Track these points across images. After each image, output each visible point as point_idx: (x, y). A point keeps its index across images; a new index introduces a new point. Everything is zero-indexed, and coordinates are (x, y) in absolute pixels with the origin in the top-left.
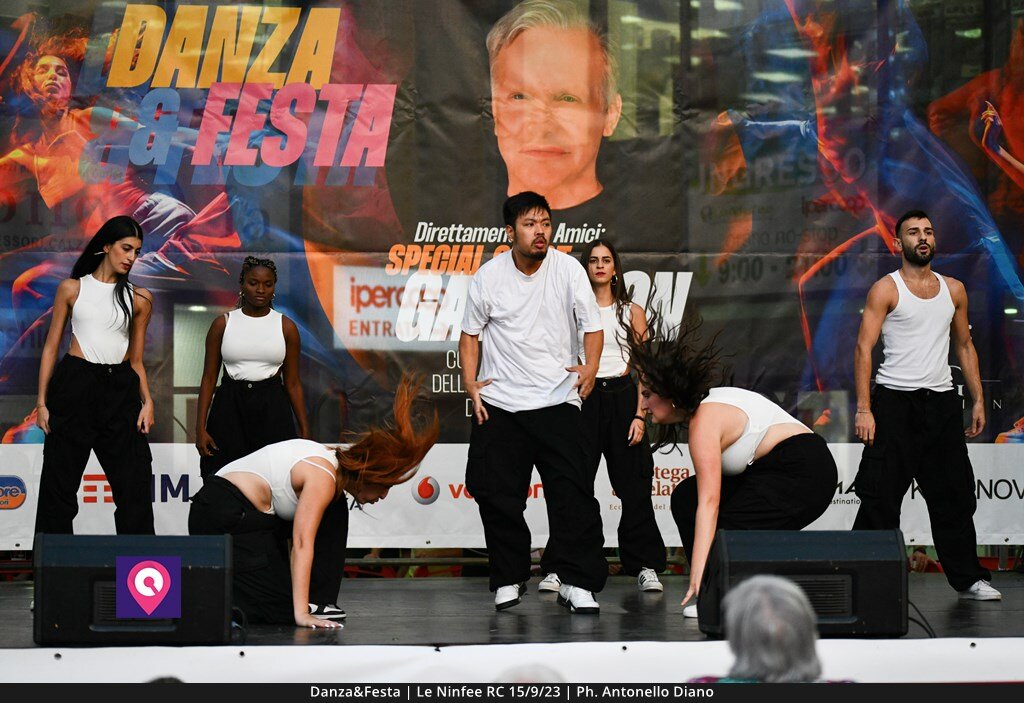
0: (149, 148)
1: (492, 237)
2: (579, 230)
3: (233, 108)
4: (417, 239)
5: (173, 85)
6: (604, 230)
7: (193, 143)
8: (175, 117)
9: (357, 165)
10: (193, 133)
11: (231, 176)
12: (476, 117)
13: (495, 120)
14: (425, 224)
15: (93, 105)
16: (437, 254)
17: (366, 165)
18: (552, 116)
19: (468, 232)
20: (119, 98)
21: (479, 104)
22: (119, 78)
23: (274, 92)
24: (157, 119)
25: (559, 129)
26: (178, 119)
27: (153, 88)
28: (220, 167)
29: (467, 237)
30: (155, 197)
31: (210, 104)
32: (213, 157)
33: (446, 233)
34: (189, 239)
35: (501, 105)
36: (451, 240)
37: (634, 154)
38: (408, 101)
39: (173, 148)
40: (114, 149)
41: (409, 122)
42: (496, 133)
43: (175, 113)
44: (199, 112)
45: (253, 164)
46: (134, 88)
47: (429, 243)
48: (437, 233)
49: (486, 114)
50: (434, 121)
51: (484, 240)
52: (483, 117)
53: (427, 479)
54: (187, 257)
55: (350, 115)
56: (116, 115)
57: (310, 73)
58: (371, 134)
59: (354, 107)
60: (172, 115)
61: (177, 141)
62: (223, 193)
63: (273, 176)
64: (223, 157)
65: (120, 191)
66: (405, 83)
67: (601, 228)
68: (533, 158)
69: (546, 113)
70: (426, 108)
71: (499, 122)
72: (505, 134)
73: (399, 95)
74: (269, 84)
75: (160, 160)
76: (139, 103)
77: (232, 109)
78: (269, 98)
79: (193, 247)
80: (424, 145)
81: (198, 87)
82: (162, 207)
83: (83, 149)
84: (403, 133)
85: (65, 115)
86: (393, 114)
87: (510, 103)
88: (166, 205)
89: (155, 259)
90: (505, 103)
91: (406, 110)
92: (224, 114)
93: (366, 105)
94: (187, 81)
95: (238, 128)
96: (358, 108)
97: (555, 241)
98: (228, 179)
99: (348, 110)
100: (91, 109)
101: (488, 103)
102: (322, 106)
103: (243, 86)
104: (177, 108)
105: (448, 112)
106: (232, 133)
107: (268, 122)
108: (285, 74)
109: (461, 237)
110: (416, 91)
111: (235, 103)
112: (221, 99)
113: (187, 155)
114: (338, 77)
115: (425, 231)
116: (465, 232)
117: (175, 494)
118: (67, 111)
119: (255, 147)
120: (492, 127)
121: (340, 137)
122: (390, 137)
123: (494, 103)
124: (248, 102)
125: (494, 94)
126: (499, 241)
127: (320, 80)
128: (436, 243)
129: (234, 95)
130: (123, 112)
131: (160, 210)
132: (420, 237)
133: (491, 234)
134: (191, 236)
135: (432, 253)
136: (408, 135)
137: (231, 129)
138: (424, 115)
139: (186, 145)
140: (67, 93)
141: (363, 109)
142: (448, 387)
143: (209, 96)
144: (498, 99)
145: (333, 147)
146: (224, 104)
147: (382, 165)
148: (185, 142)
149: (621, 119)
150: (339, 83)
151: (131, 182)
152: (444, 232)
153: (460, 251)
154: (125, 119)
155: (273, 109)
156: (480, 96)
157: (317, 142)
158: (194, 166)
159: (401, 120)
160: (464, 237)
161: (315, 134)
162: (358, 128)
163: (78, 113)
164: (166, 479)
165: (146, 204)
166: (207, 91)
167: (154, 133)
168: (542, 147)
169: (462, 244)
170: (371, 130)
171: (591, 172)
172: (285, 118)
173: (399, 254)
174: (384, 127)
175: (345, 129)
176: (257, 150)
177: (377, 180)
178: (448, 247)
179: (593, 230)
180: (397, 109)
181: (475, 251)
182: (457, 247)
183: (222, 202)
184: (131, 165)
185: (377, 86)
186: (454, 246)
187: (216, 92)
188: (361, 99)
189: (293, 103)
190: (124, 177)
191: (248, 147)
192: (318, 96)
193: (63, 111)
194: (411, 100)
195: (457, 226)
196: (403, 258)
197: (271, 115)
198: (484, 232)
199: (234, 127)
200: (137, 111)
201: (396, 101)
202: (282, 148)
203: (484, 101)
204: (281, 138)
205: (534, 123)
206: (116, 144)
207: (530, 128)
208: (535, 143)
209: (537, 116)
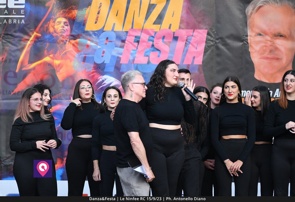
0: (102, 56)
3: (138, 40)
5: (113, 30)
7: (121, 54)
9: (190, 64)
10: (121, 50)
11: (137, 68)
12: (243, 43)
13: (249, 45)
15: (79, 38)
17: (194, 64)
18: (274, 43)
20: (90, 35)
21: (242, 38)
22: (90, 27)
23: (155, 33)
24: (106, 44)
25: (276, 49)
26: (115, 44)
27: (104, 31)
28: (132, 64)
30: (105, 77)
31: (128, 38)
32: (129, 60)
35: (252, 38)
38: (212, 37)
39: (113, 56)
40: (88, 57)
41: (213, 45)
42: (250, 50)
43: (113, 41)
44: (123, 41)
45: (146, 63)
46: (97, 31)
49: (246, 43)
50: (223, 45)
52: (244, 44)
55: (187, 42)
56: (89, 42)
57: (171, 25)
58: (196, 50)
59: (189, 39)
60: (112, 43)
61: (114, 53)
64: (133, 60)
65: (90, 74)
66: (211, 29)
68: (265, 61)
69: (271, 41)
70: (220, 40)
71: (251, 46)
72: (253, 51)
73: (208, 34)
74: (153, 29)
76: (98, 37)
78: (153, 35)
80: (218, 55)
81: (123, 31)
82: (107, 81)
83: (75, 57)
84: (210, 50)
85: (67, 42)
86: (206, 42)
87: (255, 38)
88: (110, 80)
90: (253, 38)
91: (212, 41)
92: (134, 42)
93: (195, 39)
94: (119, 28)
95: (140, 48)
96: (191, 39)
97: (275, 96)
99: (186, 40)
100: (78, 40)
101: (246, 38)
102: (176, 38)
103: (143, 30)
104: (114, 39)
105: (229, 41)
106: (138, 50)
107: (153, 46)
108: (160, 25)
110: (215, 32)
111: (139, 37)
112: (133, 36)
113: (119, 59)
114: (183, 26)
118: (68, 41)
119: (147, 56)
120: (248, 48)
121: (183, 51)
122: (204, 52)
123: (249, 38)
124: (144, 37)
125: (249, 34)
127: (175, 28)
129: (138, 34)
130: (92, 41)
136: (212, 51)
137: (137, 48)
138: (219, 43)
139: (117, 55)
140: (69, 33)
141: (192, 40)
143: (128, 34)
144: (251, 36)
145: (180, 56)
146: (134, 38)
147: (201, 64)
148: (118, 54)
150: (183, 29)
151: (95, 70)
154: (92, 44)
155: (155, 40)
156: (243, 35)
157: (173, 54)
158: (121, 64)
159: (209, 45)
161: (172, 51)
162: (191, 48)
163: (73, 42)
165: (101, 80)
166: (127, 32)
167: (104, 50)
168: (269, 56)
170: (196, 48)
171: (290, 67)
172: (160, 44)
174: (202, 47)
175: (185, 49)
176: (148, 57)
177: (199, 70)
180: (207, 40)
184: (95, 63)
185: (199, 30)
187: (131, 33)
188: (192, 36)
189: (164, 37)
191: (144, 56)
192: (174, 35)
193: (67, 41)
194: (213, 36)
197: (154, 42)
198: (244, 92)
199: (138, 47)
200: (98, 41)
201: (207, 37)
202: (159, 56)
203: (244, 37)
204: (158, 52)
205: (266, 46)
206: (88, 54)
207: (264, 48)
208: (266, 55)
209: (267, 43)
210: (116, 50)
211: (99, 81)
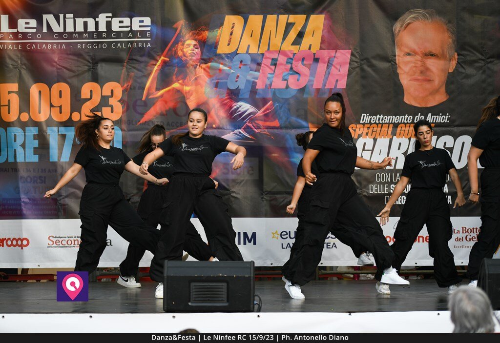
0: (236, 81)
1: (397, 121)
2: (438, 116)
4: (361, 122)
5: (247, 52)
6: (449, 116)
8: (249, 66)
9: (333, 87)
12: (390, 64)
14: (365, 115)
15: (211, 62)
16: (371, 129)
17: (337, 87)
18: (425, 63)
19: (385, 118)
20: (223, 59)
21: (390, 60)
22: (223, 49)
23: (294, 54)
24: (240, 68)
25: (427, 69)
27: (238, 54)
28: (270, 89)
29: (385, 121)
30: (240, 104)
31: (265, 61)
32: (266, 85)
33: (375, 119)
34: (255, 123)
35: (400, 59)
36: (377, 122)
37: (463, 80)
38: (356, 58)
39: (248, 81)
40: (221, 82)
41: (358, 67)
42: (398, 72)
43: (248, 65)
44: (259, 64)
45: (285, 87)
46: (230, 54)
47: (367, 123)
48: (371, 119)
49: (393, 63)
50: (369, 66)
51: (393, 122)
54: (255, 131)
55: (329, 64)
56: (221, 66)
57: (311, 45)
58: (339, 73)
59: (331, 61)
61: (249, 78)
62: (271, 102)
63: (294, 93)
64: (271, 85)
65: (223, 101)
66: (355, 49)
67: (448, 115)
68: (416, 83)
69: (422, 62)
70: (365, 61)
71: (399, 66)
72: (402, 72)
73: (352, 54)
74: (292, 51)
75: (242, 87)
76: (232, 60)
77: (275, 63)
78: (292, 57)
79: (257, 126)
80: (364, 77)
81: (259, 53)
82: (243, 108)
83: (206, 82)
84: (355, 72)
85: (198, 67)
86: (350, 63)
87: (404, 57)
88: (245, 107)
89: (240, 133)
90: (402, 58)
91: (356, 62)
92: (271, 65)
93: (337, 60)
94: (254, 50)
95: (278, 71)
96: (333, 61)
99: (328, 62)
100: (210, 64)
102: (316, 60)
103: (280, 52)
104: (249, 63)
105: (375, 62)
106: (275, 74)
107: (291, 68)
108: (299, 46)
109: (382, 121)
110: (360, 53)
111: (276, 60)
112: (270, 58)
113: (254, 84)
114: (323, 46)
115: (365, 118)
116: (384, 118)
117: (250, 242)
118: (199, 65)
119: (285, 80)
120: (396, 69)
121: (325, 74)
122: (348, 74)
123: (397, 57)
124: (282, 59)
125: (397, 54)
126: (400, 122)
127: (315, 48)
128: (370, 123)
129: (275, 56)
130: (225, 65)
131: (242, 110)
132: (363, 121)
133: (396, 119)
134: (256, 122)
135: (368, 128)
136: (357, 73)
137: (274, 72)
138: (364, 64)
139: (253, 80)
140: (199, 57)
141: (335, 61)
142: (377, 191)
143: (264, 57)
144: (399, 56)
145: (322, 79)
146: (270, 61)
147: (345, 87)
148: (253, 78)
149: (457, 64)
150: (324, 50)
151: (228, 97)
152: (374, 118)
153: (382, 127)
154: (225, 68)
155: (293, 62)
156: (390, 55)
157: (314, 77)
159: (353, 66)
160: (383, 120)
161: (313, 74)
162: (333, 70)
163: (204, 66)
164: (245, 234)
165: (235, 107)
166: (263, 54)
167: (238, 74)
168: (420, 78)
169: (382, 124)
170: (339, 71)
171: (443, 89)
172: (299, 66)
173: (353, 128)
174: (345, 69)
175: (327, 71)
178: (376, 125)
179: (445, 117)
180: (351, 61)
181: (388, 127)
182: (380, 125)
183: (271, 105)
184: (228, 89)
185: (342, 51)
186: (379, 125)
187: (267, 55)
188: (335, 57)
189: (303, 59)
191: (282, 80)
192: (314, 56)
193: (197, 65)
194: (358, 57)
195: (380, 115)
196: (355, 130)
197: (293, 65)
198: (393, 118)
199: (276, 71)
200: (231, 64)
201: (351, 58)
202: (298, 80)
203: (392, 57)
204: (297, 76)
205: (415, 67)
206: (221, 79)
207: (414, 69)
208: (417, 76)
209: (417, 63)
210: (251, 74)
211: (233, 109)
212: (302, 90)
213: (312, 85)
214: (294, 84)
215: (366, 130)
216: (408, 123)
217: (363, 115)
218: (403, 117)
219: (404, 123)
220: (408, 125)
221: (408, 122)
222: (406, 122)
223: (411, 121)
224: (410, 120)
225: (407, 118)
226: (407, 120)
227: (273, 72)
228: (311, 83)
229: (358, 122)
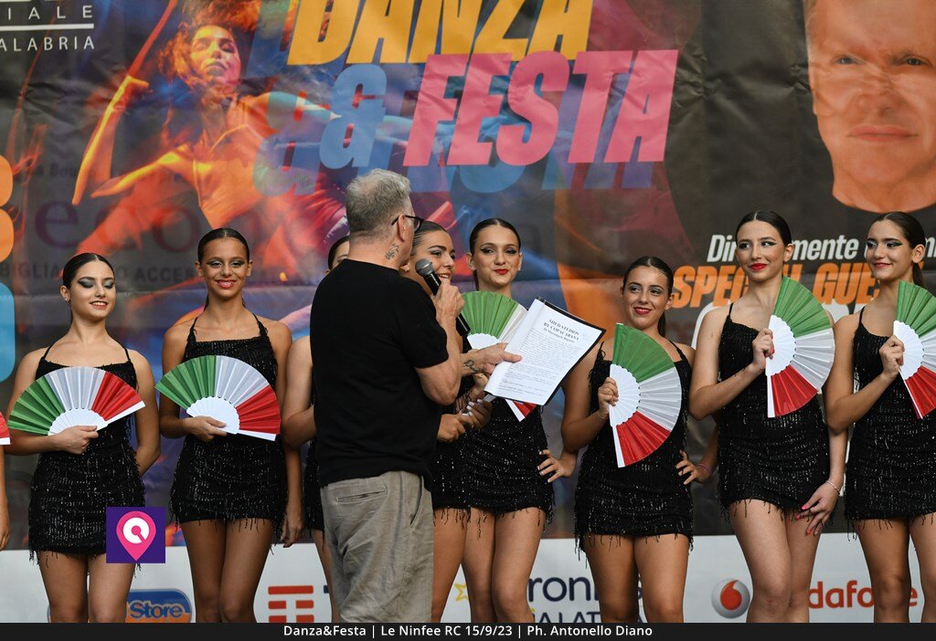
0: (346, 146)
1: (813, 253)
3: (459, 88)
4: (710, 259)
5: (376, 60)
7: (405, 136)
8: (380, 102)
9: (627, 159)
10: (406, 123)
11: (456, 180)
12: (792, 89)
13: (814, 93)
14: (722, 238)
15: (271, 90)
16: (740, 278)
17: (640, 160)
18: (891, 86)
20: (305, 79)
21: (791, 74)
22: (303, 52)
23: (513, 65)
24: (356, 105)
25: (901, 103)
26: (383, 106)
27: (350, 65)
28: (443, 168)
31: (426, 85)
32: (432, 154)
35: (822, 73)
38: (694, 72)
39: (379, 144)
40: (301, 148)
41: (696, 99)
42: (815, 112)
43: (379, 97)
44: (411, 95)
45: (486, 163)
46: (324, 65)
47: (728, 263)
49: (802, 87)
50: (730, 97)
51: (803, 258)
52: (798, 90)
53: (732, 583)
55: (615, 92)
56: (301, 102)
57: (560, 38)
58: (641, 117)
59: (622, 82)
60: (376, 101)
61: (383, 135)
62: (447, 204)
63: (513, 178)
64: (445, 155)
65: (307, 205)
66: (690, 48)
68: (866, 144)
69: (881, 81)
70: (719, 81)
71: (818, 96)
72: (828, 112)
73: (681, 63)
74: (505, 54)
75: (362, 160)
76: (331, 84)
77: (456, 91)
78: (506, 72)
80: (717, 130)
81: (411, 61)
83: (257, 149)
84: (689, 115)
85: (233, 105)
86: (675, 90)
87: (833, 70)
90: (825, 70)
91: (694, 85)
92: (447, 96)
93: (639, 79)
94: (395, 54)
95: (465, 115)
96: (627, 82)
98: (453, 184)
99: (613, 86)
100: (267, 96)
101: (803, 71)
102: (578, 81)
103: (471, 58)
104: (382, 91)
105: (748, 85)
106: (458, 122)
107: (506, 106)
108: (527, 40)
110: (705, 58)
111: (461, 81)
112: (441, 77)
114: (598, 42)
115: (722, 246)
118: (235, 99)
119: (489, 139)
120: (810, 103)
121: (604, 121)
122: (671, 121)
123: (811, 70)
124: (477, 79)
125: (811, 58)
126: (823, 257)
127: (574, 47)
129: (457, 70)
130: (311, 98)
132: (715, 255)
133: (811, 249)
135: (732, 277)
136: (696, 117)
137: (456, 116)
138: (716, 90)
139: (394, 140)
140: (236, 75)
141: (633, 84)
143: (425, 73)
144: (817, 65)
145: (595, 137)
146: (444, 84)
147: (661, 158)
148: (392, 136)
150: (600, 50)
151: (323, 191)
154: (313, 107)
155: (511, 88)
156: (791, 62)
157: (572, 131)
158: (407, 167)
159: (684, 97)
161: (568, 121)
162: (628, 110)
163: (250, 101)
165: (343, 221)
166: (421, 66)
167: (352, 125)
168: (878, 128)
170: (645, 111)
172: (529, 99)
173: (687, 279)
174: (661, 107)
175: (610, 113)
176: (491, 143)
177: (654, 181)
180: (679, 83)
183: (447, 214)
184: (323, 168)
185: (651, 52)
187: (436, 68)
188: (631, 70)
189: (539, 79)
190: (314, 185)
191: (479, 141)
192: (571, 69)
193: (230, 99)
194: (699, 70)
196: (692, 284)
197: (509, 96)
198: (802, 246)
199: (460, 113)
200: (329, 96)
201: (677, 72)
202: (525, 140)
203: (797, 68)
204: (523, 126)
205: (865, 96)
206: (302, 140)
207: (862, 103)
208: (869, 123)
209: (870, 86)
210: (389, 125)
211: (337, 226)
212: (538, 169)
213: (567, 154)
214: (515, 150)
215: (723, 283)
216: (844, 260)
217: (715, 238)
218: (832, 242)
219: (835, 260)
220: (846, 266)
221: (847, 256)
222: (839, 257)
223: (854, 254)
224: (851, 253)
225: (844, 246)
226: (842, 253)
227: (451, 119)
228: (562, 148)
229: (700, 259)
